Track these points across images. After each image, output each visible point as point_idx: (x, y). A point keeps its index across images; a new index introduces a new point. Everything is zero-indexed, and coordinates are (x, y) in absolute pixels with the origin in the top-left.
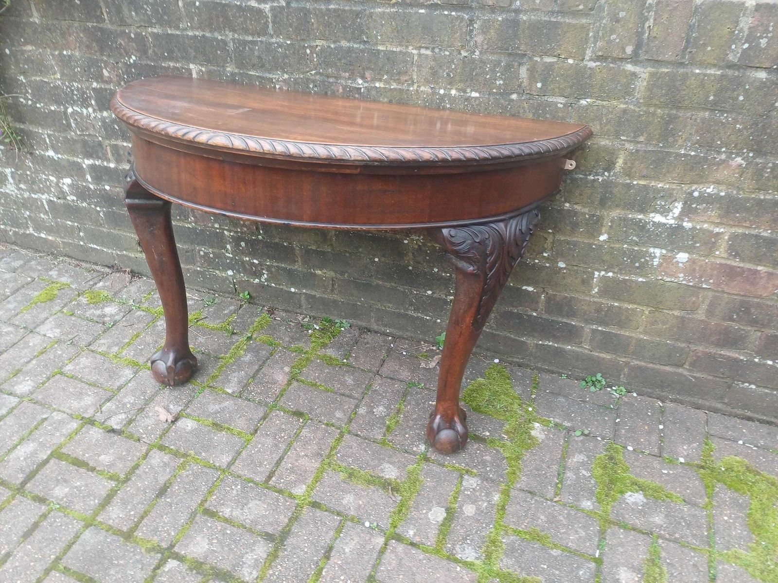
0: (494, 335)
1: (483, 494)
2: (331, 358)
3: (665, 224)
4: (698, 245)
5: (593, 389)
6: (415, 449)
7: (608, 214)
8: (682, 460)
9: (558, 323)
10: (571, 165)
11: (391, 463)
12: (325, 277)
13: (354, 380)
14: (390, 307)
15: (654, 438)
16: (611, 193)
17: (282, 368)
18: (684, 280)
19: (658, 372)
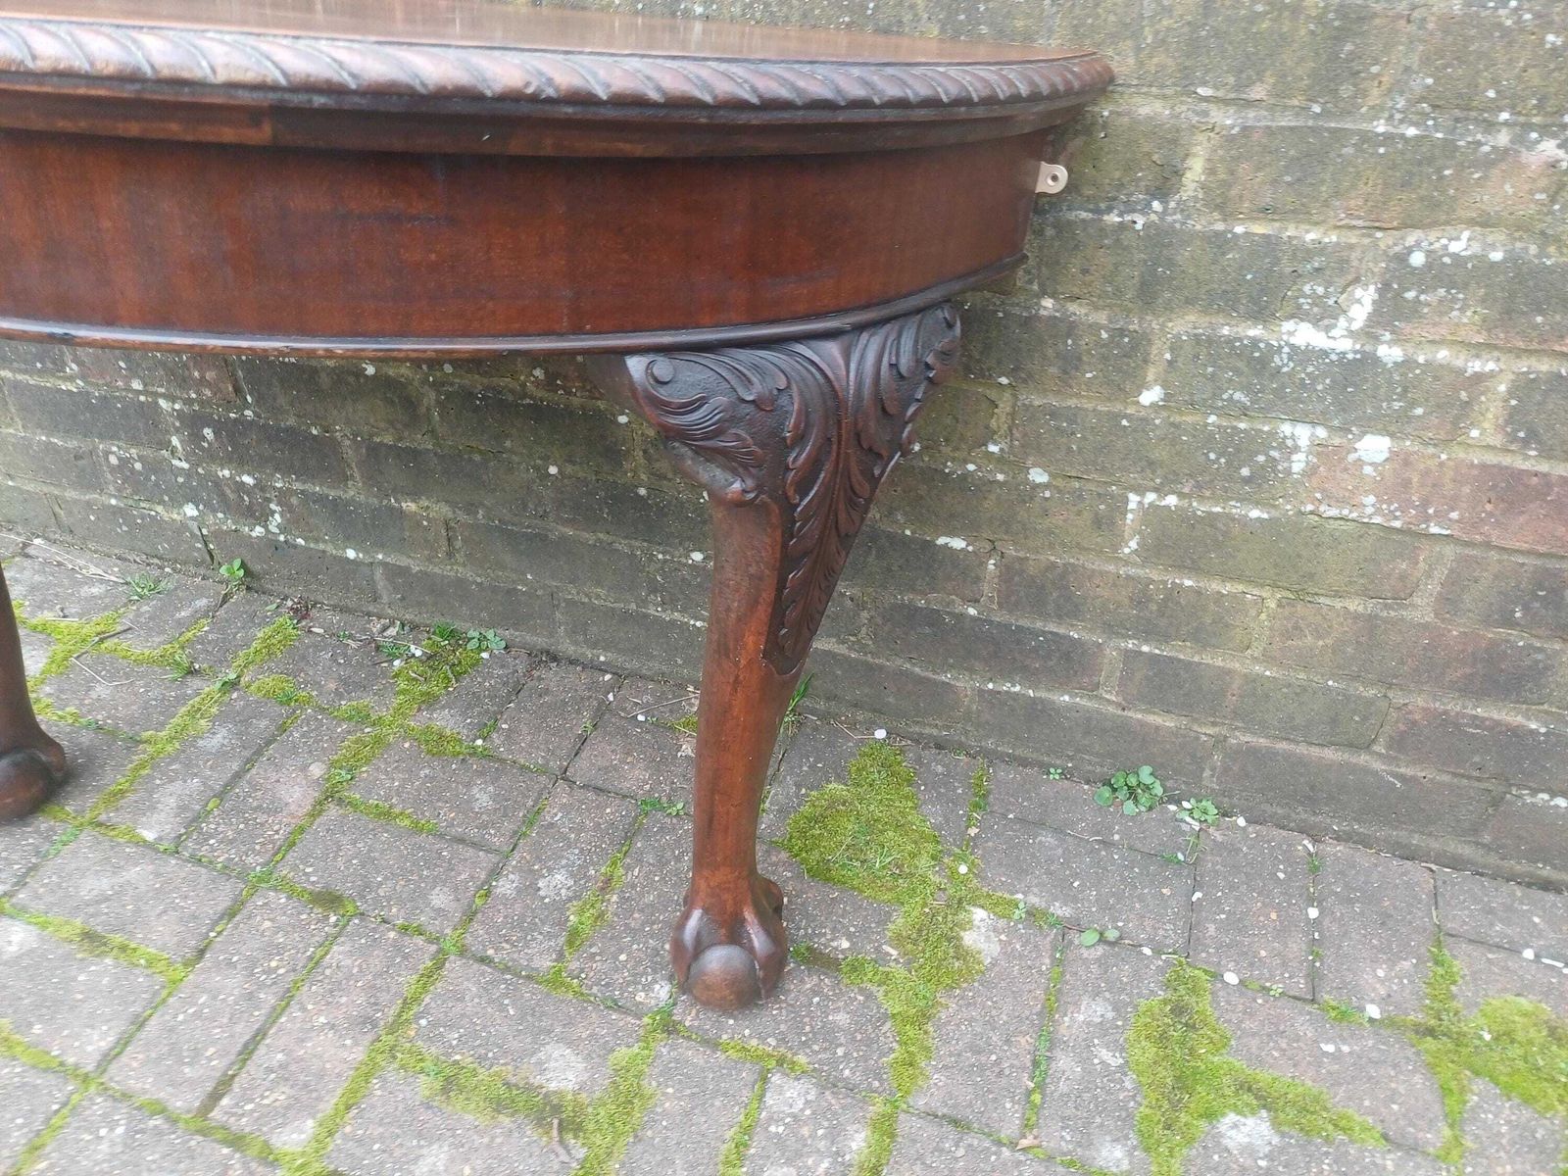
0: (870, 667)
1: (820, 1132)
2: (441, 736)
3: (1325, 353)
4: (1419, 411)
5: (1129, 807)
6: (640, 997)
7: (1163, 326)
8: (1373, 1011)
9: (1035, 634)
10: (1055, 178)
11: (570, 1044)
12: (428, 519)
13: (494, 798)
14: (601, 596)
15: (1296, 946)
16: (1171, 263)
17: (304, 768)
18: (1378, 511)
19: (1301, 762)
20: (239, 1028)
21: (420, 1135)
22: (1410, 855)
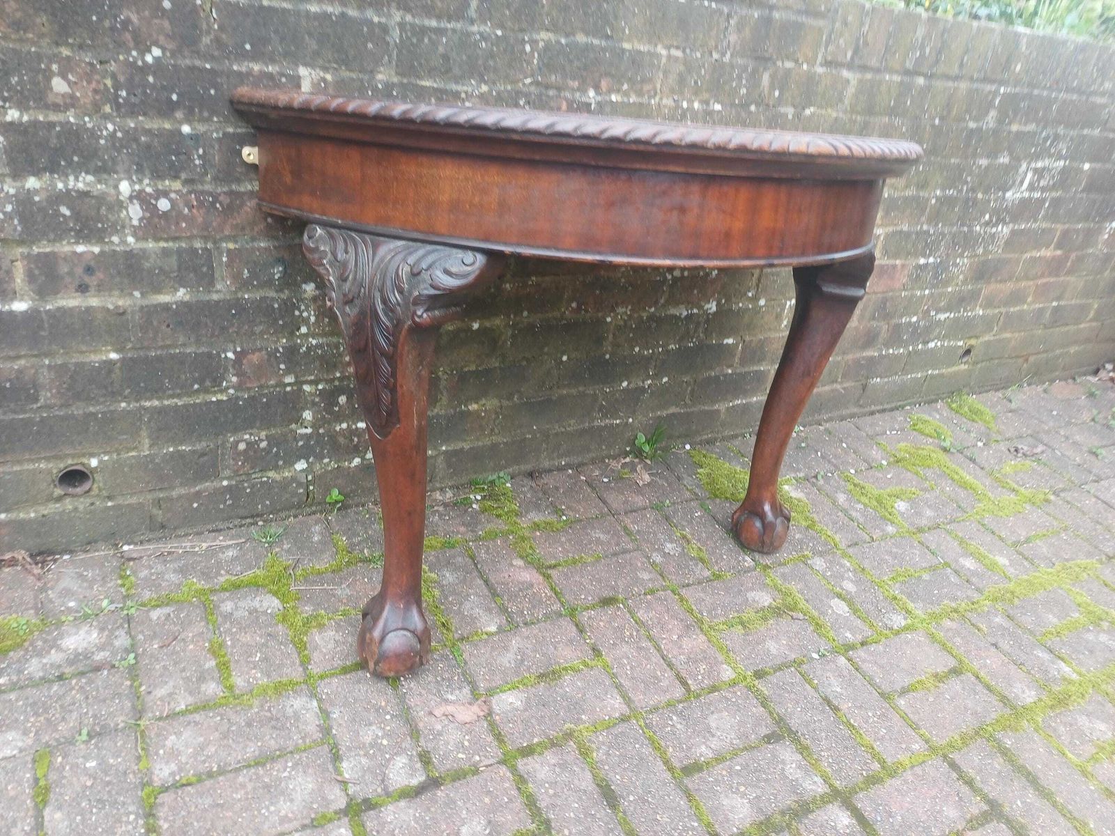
0: (688, 414)
1: (838, 567)
2: (546, 523)
6: (746, 564)
8: (884, 463)
9: (750, 373)
11: (751, 590)
12: (485, 411)
13: (604, 533)
14: (573, 425)
15: (853, 455)
17: (512, 565)
20: (653, 659)
21: (759, 644)
22: (842, 419)
